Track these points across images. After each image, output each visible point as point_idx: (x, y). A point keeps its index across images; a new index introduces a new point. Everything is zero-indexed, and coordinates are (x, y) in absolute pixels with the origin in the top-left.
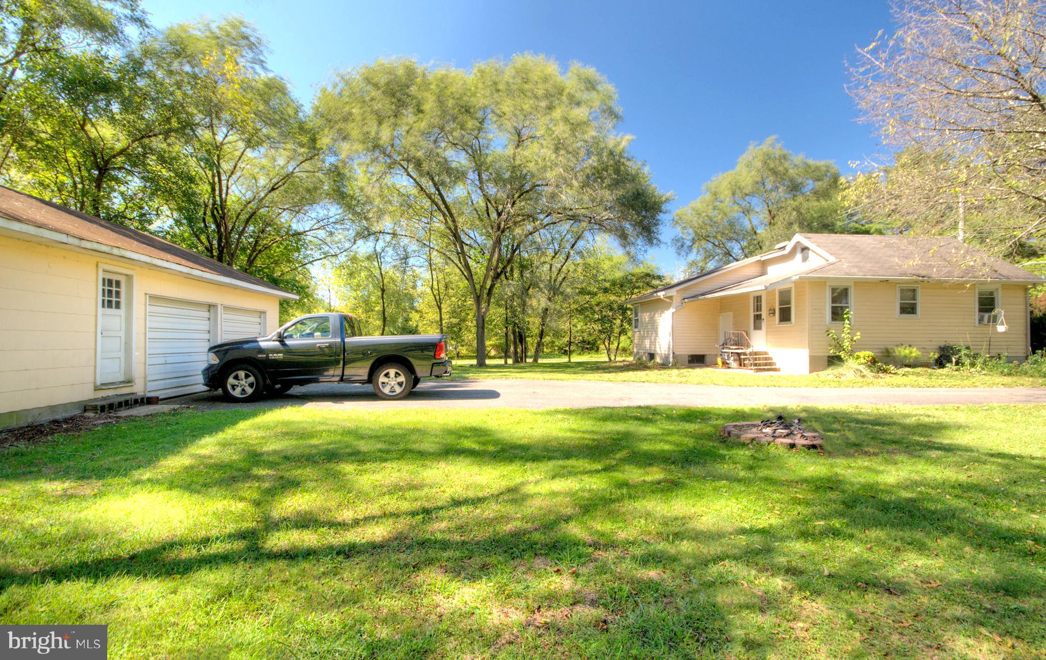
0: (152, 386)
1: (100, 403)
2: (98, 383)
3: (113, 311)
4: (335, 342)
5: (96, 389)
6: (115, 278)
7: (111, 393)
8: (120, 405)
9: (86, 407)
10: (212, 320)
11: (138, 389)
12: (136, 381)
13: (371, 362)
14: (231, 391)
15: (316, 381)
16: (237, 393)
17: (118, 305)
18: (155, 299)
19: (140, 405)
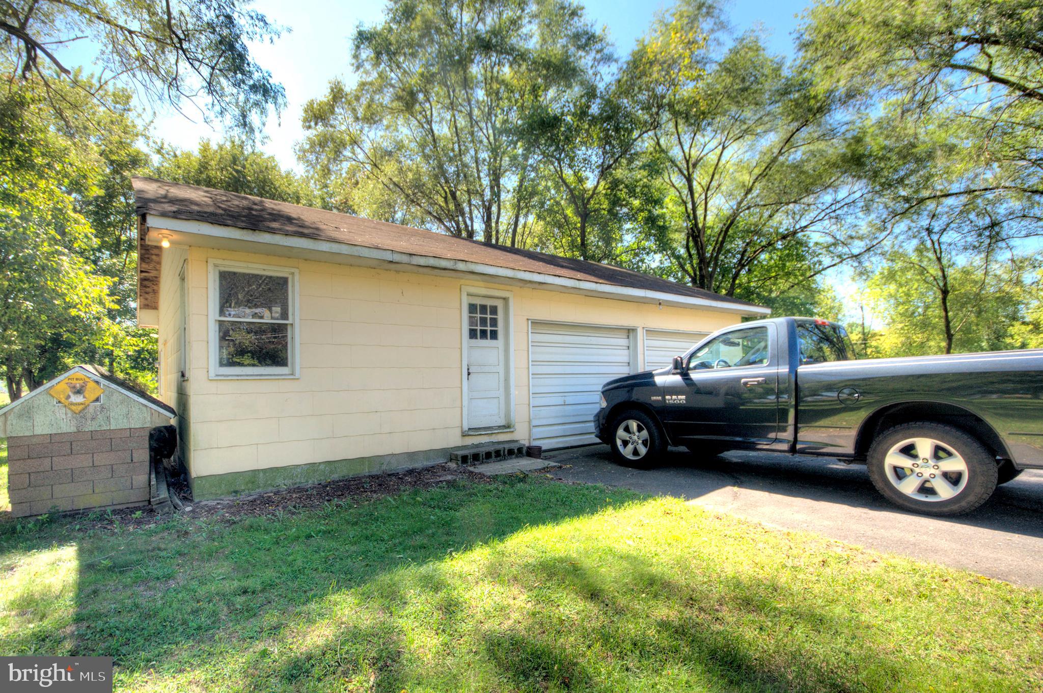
0: (538, 432)
1: (461, 453)
2: (466, 428)
3: (488, 342)
4: (778, 375)
5: (464, 435)
6: (489, 303)
7: (484, 439)
8: (488, 455)
9: (450, 455)
10: (631, 348)
11: (522, 436)
12: (517, 426)
13: (861, 416)
14: (621, 448)
15: (751, 447)
16: (627, 452)
17: (494, 335)
18: (537, 324)
19: (517, 457)
